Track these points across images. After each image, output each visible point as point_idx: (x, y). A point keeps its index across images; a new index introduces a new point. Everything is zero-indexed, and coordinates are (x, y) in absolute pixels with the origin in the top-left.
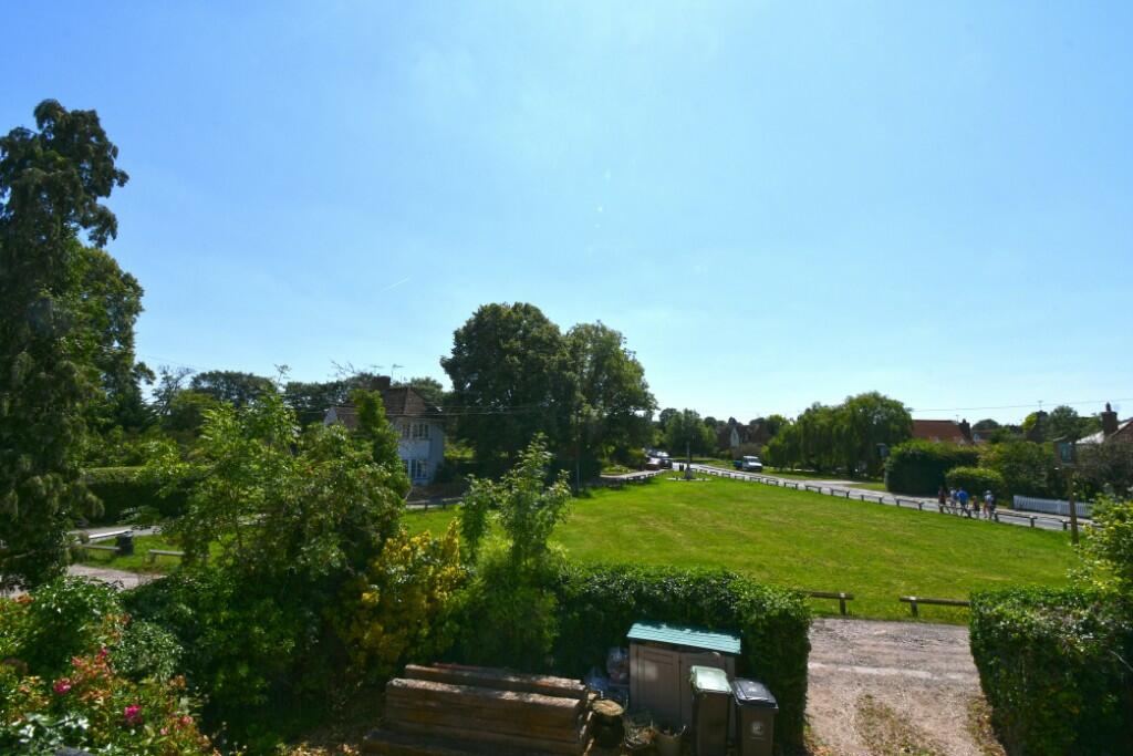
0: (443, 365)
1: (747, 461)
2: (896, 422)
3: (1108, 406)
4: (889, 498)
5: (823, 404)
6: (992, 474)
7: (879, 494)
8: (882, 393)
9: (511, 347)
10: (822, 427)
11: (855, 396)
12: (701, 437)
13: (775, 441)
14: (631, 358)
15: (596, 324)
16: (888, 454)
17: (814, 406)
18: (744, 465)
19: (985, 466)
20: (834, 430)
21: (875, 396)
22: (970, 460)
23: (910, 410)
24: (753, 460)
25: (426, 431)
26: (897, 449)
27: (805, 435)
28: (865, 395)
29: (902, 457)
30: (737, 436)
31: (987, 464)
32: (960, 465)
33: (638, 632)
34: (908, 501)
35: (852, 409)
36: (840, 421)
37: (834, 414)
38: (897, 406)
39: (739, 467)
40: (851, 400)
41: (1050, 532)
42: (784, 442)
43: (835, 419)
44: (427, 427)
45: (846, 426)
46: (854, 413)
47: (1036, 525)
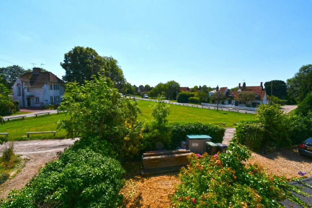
0: (61, 65)
1: (145, 96)
2: (177, 87)
3: (218, 86)
4: (178, 103)
5: (162, 83)
6: (198, 98)
7: (176, 103)
8: (175, 81)
9: (89, 62)
10: (163, 88)
11: (169, 81)
12: (131, 90)
13: (151, 91)
14: (120, 68)
15: (110, 57)
16: (178, 94)
17: (160, 83)
18: (144, 97)
19: (196, 97)
20: (165, 89)
21: (174, 81)
22: (193, 96)
23: (180, 85)
24: (146, 96)
25: (58, 87)
26: (180, 93)
27: (159, 90)
28: (171, 81)
29: (181, 95)
30: (140, 90)
31: (196, 96)
32: (191, 97)
33: (190, 137)
34: (182, 104)
35: (169, 84)
36: (166, 87)
37: (165, 85)
38: (177, 84)
39: (143, 97)
40: (168, 82)
41: (212, 110)
42: (154, 91)
43: (165, 86)
44: (58, 86)
45: (168, 88)
46: (169, 85)
47: (210, 108)
